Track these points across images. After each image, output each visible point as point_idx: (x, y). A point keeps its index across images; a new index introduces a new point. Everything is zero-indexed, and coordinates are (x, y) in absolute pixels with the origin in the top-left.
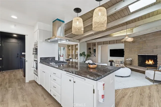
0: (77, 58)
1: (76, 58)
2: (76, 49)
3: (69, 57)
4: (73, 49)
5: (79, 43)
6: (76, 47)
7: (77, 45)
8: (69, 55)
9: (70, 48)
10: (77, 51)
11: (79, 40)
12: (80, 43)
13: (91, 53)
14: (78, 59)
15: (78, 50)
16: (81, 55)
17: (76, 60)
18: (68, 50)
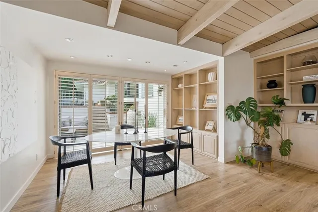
0: (211, 128)
1: (206, 128)
2: (207, 89)
3: (177, 118)
4: (190, 91)
5: (221, 59)
6: (206, 79)
7: (213, 69)
8: (179, 113)
9: (180, 86)
10: (210, 97)
11: (224, 40)
12: (225, 57)
13: (281, 102)
14: (215, 130)
15: (216, 92)
16: (234, 112)
17: (204, 132)
18: (175, 93)
